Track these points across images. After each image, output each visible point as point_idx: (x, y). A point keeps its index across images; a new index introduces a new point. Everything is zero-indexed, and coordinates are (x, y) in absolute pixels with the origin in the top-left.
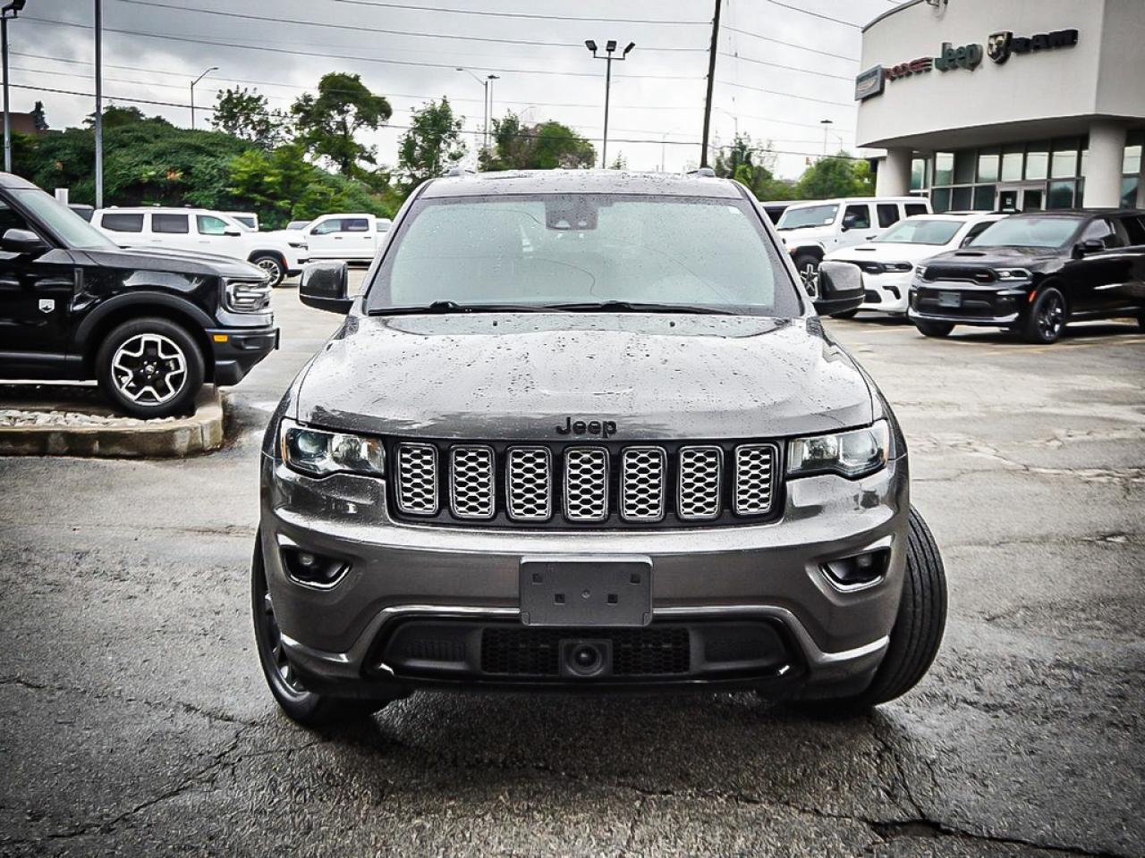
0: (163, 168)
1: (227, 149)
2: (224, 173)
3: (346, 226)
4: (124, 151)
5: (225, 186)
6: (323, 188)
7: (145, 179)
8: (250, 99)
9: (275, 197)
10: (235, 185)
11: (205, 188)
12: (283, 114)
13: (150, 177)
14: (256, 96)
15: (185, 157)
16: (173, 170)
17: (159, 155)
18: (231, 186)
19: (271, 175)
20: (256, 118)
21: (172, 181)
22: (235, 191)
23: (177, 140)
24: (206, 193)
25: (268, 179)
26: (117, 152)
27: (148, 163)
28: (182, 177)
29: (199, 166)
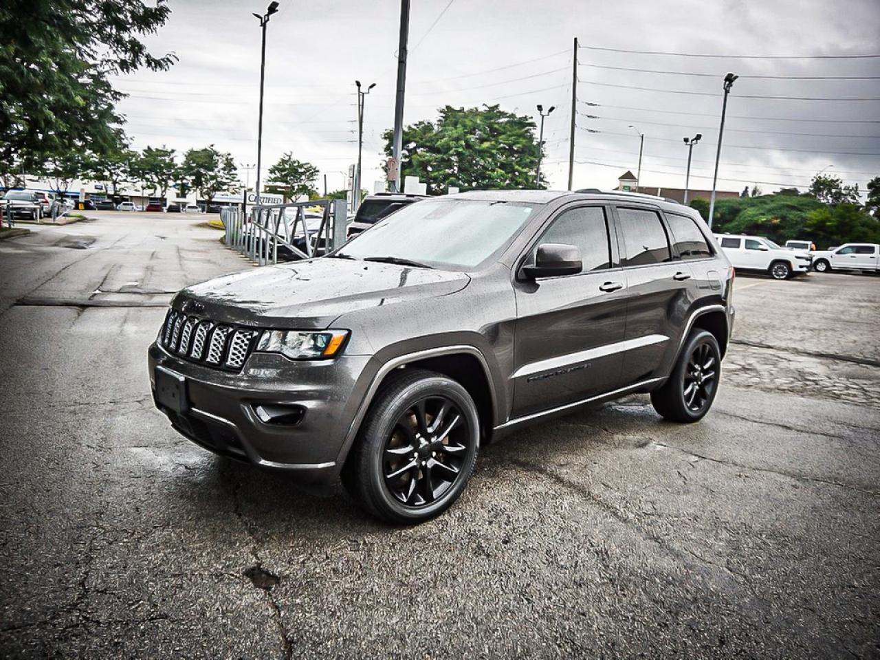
0: (770, 217)
1: (810, 207)
2: (804, 219)
3: (859, 250)
4: (753, 208)
5: (803, 227)
6: (865, 229)
7: (760, 222)
8: (832, 181)
9: (832, 233)
10: (810, 226)
11: (792, 228)
12: (851, 188)
13: (763, 222)
14: (835, 179)
15: (784, 212)
16: (776, 218)
17: (769, 211)
18: (806, 227)
19: (830, 221)
20: (834, 191)
21: (774, 224)
22: (809, 230)
23: (782, 203)
24: (792, 230)
25: (829, 224)
26: (749, 209)
27: (763, 214)
28: (780, 222)
29: (791, 216)
